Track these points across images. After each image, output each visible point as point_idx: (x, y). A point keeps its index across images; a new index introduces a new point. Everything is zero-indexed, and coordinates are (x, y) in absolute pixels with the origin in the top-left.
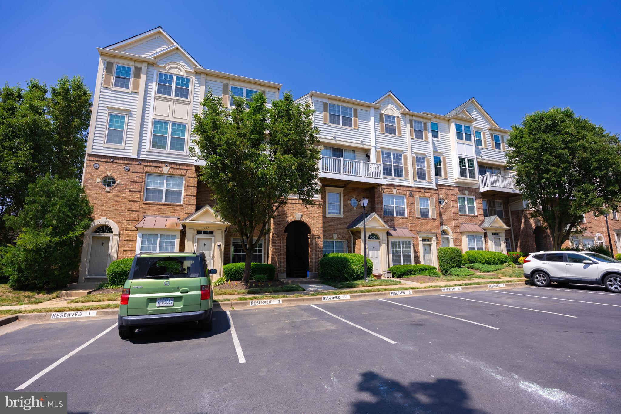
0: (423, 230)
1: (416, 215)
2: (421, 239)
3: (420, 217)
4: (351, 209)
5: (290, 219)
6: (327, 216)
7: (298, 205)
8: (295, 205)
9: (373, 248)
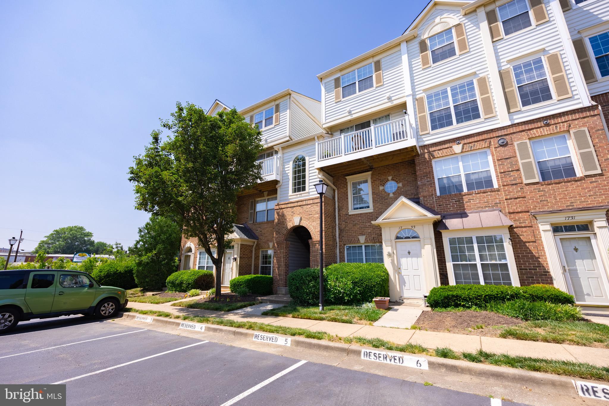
0: (552, 207)
1: (523, 178)
2: (548, 227)
3: (538, 178)
4: (386, 197)
5: (290, 225)
6: (350, 214)
7: (297, 208)
8: (294, 208)
9: (407, 254)
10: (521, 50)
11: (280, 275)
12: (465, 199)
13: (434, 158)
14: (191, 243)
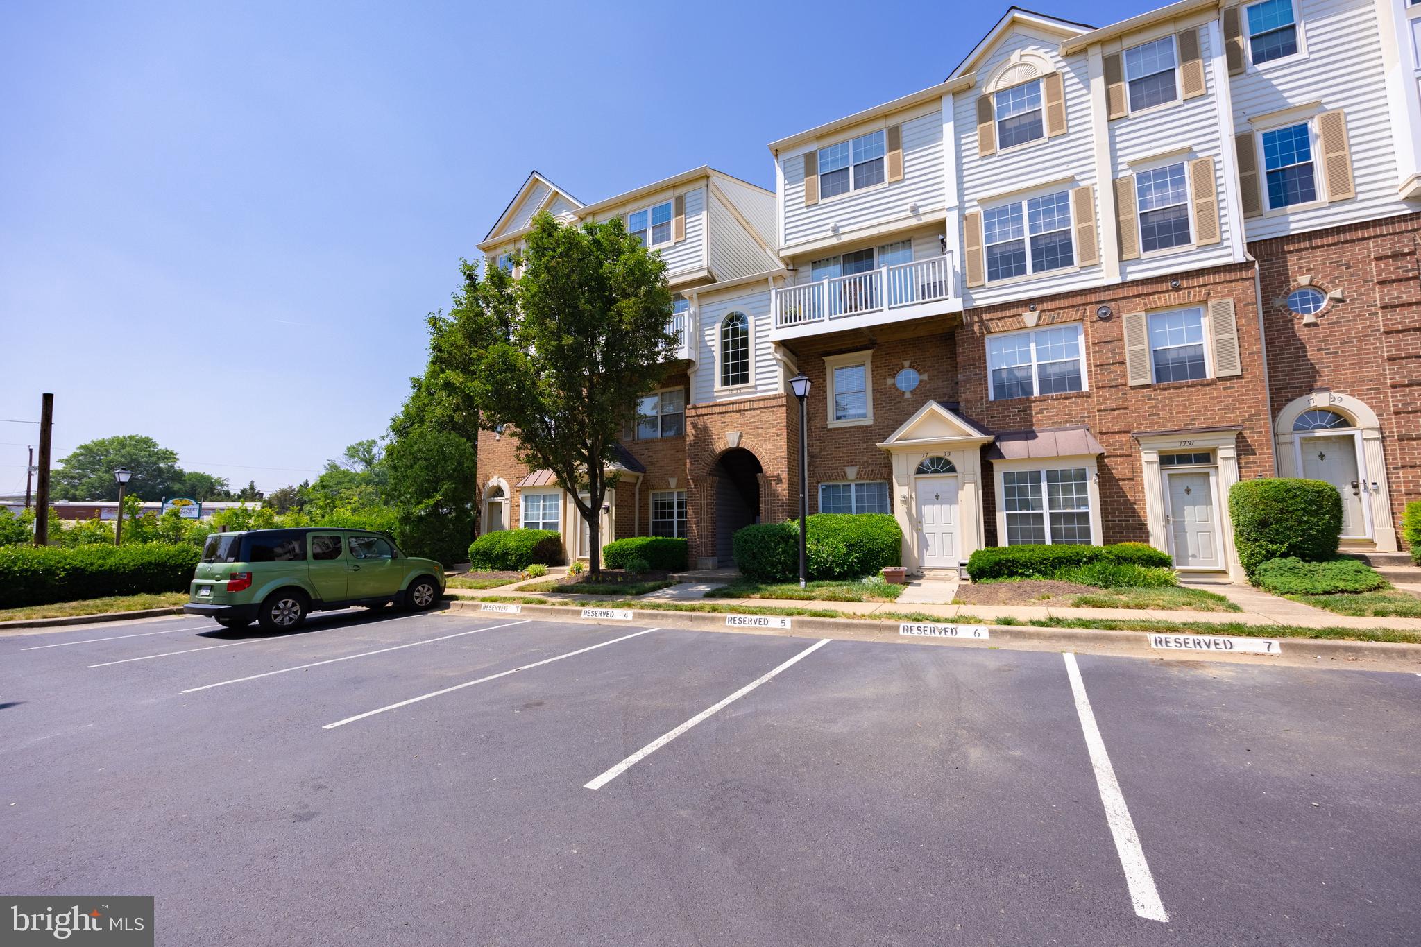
0: (1164, 425)
1: (1129, 377)
2: (1154, 457)
3: (1149, 379)
4: (898, 399)
5: (719, 447)
6: (829, 427)
7: (733, 414)
8: (727, 415)
9: (934, 498)
10: (1154, 144)
11: (700, 536)
12: (1036, 407)
13: (989, 332)
14: (500, 479)
